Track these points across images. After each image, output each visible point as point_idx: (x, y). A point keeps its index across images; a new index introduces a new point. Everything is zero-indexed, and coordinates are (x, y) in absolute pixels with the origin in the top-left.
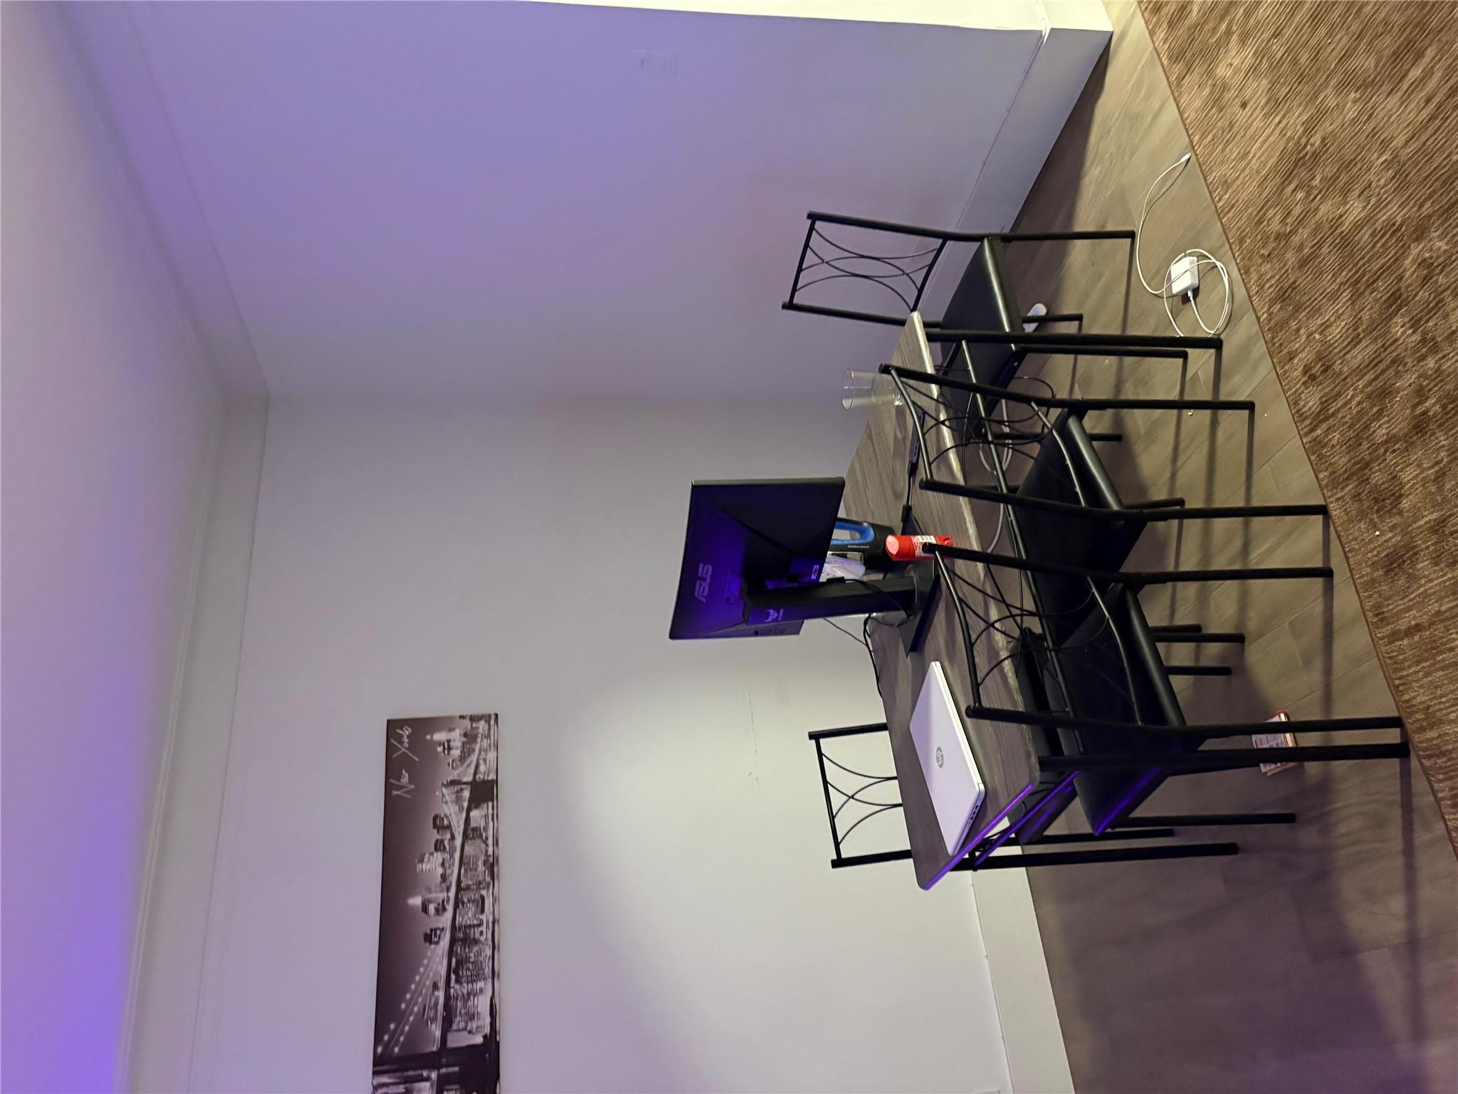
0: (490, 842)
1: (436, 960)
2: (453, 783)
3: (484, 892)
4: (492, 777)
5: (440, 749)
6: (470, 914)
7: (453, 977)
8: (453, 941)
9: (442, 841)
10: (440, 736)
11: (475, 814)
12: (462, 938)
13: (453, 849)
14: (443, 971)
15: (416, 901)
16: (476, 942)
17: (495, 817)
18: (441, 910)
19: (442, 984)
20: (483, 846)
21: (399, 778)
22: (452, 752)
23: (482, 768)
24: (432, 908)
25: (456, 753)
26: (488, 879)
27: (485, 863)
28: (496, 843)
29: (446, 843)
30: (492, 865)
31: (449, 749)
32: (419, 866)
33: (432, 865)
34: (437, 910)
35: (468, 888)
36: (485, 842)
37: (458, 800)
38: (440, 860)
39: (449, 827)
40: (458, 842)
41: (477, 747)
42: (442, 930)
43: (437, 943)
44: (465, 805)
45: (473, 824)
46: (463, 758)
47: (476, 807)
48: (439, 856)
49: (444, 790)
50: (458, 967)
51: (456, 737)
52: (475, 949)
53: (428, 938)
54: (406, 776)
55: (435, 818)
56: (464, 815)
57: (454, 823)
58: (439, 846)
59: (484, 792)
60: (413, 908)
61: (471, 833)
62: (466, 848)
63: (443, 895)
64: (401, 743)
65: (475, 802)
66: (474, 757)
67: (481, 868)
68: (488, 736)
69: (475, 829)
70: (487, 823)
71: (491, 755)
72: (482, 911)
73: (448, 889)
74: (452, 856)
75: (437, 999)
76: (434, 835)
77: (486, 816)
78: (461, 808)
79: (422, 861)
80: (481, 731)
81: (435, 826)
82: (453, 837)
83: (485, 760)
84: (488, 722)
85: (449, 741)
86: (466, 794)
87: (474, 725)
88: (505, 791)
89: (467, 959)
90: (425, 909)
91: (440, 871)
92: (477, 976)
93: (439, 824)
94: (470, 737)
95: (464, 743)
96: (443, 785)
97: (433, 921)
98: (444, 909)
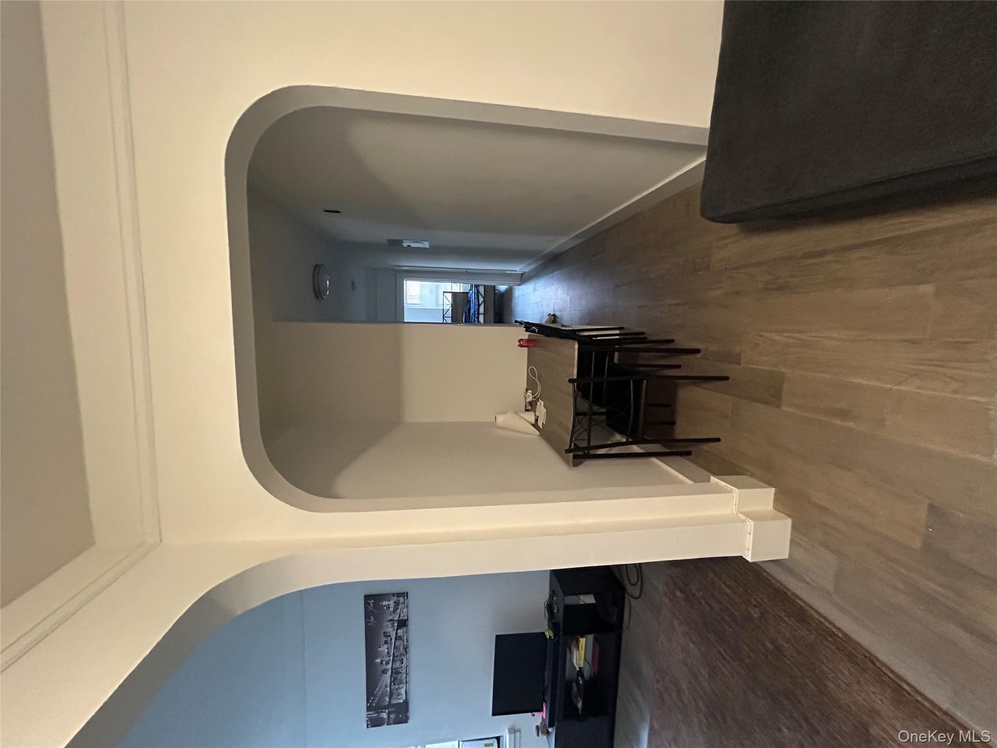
0: (405, 641)
1: (387, 678)
2: (391, 620)
3: (402, 657)
4: (406, 618)
5: (385, 608)
6: (398, 664)
7: (392, 683)
8: (392, 673)
10: (385, 603)
11: (399, 631)
12: (395, 672)
13: (391, 643)
14: (389, 682)
15: (378, 660)
16: (400, 673)
17: (407, 632)
18: (387, 663)
19: (388, 686)
20: (402, 642)
21: (370, 619)
22: (390, 609)
23: (402, 615)
24: (384, 663)
25: (391, 609)
26: (404, 653)
27: (403, 648)
28: (407, 641)
29: (389, 641)
30: (406, 649)
31: (389, 608)
32: (379, 649)
33: (384, 649)
35: (397, 656)
36: (403, 641)
37: (393, 626)
38: (387, 647)
39: (390, 636)
40: (393, 641)
41: (400, 607)
42: (388, 669)
43: (386, 673)
44: (396, 628)
45: (399, 635)
46: (394, 611)
47: (400, 629)
48: (386, 646)
49: (387, 623)
50: (394, 680)
51: (392, 603)
52: (400, 675)
53: (383, 672)
54: (372, 618)
55: (384, 632)
56: (395, 632)
57: (391, 635)
58: (386, 642)
59: (403, 624)
60: (377, 662)
61: (398, 638)
62: (396, 643)
63: (388, 659)
64: (370, 606)
65: (399, 627)
66: (398, 611)
67: (402, 649)
68: (404, 603)
69: (400, 637)
70: (404, 634)
71: (405, 610)
72: (402, 663)
73: (390, 657)
74: (391, 646)
75: (387, 691)
76: (384, 639)
77: (404, 632)
78: (394, 629)
79: (380, 647)
80: (401, 601)
81: (384, 636)
82: (391, 640)
83: (403, 612)
84: (404, 597)
85: (389, 605)
86: (396, 624)
87: (398, 599)
88: (411, 623)
89: (397, 678)
90: (382, 663)
91: (387, 650)
92: (401, 682)
93: (386, 635)
94: (397, 604)
95: (395, 605)
96: (387, 621)
97: (384, 667)
98: (389, 663)
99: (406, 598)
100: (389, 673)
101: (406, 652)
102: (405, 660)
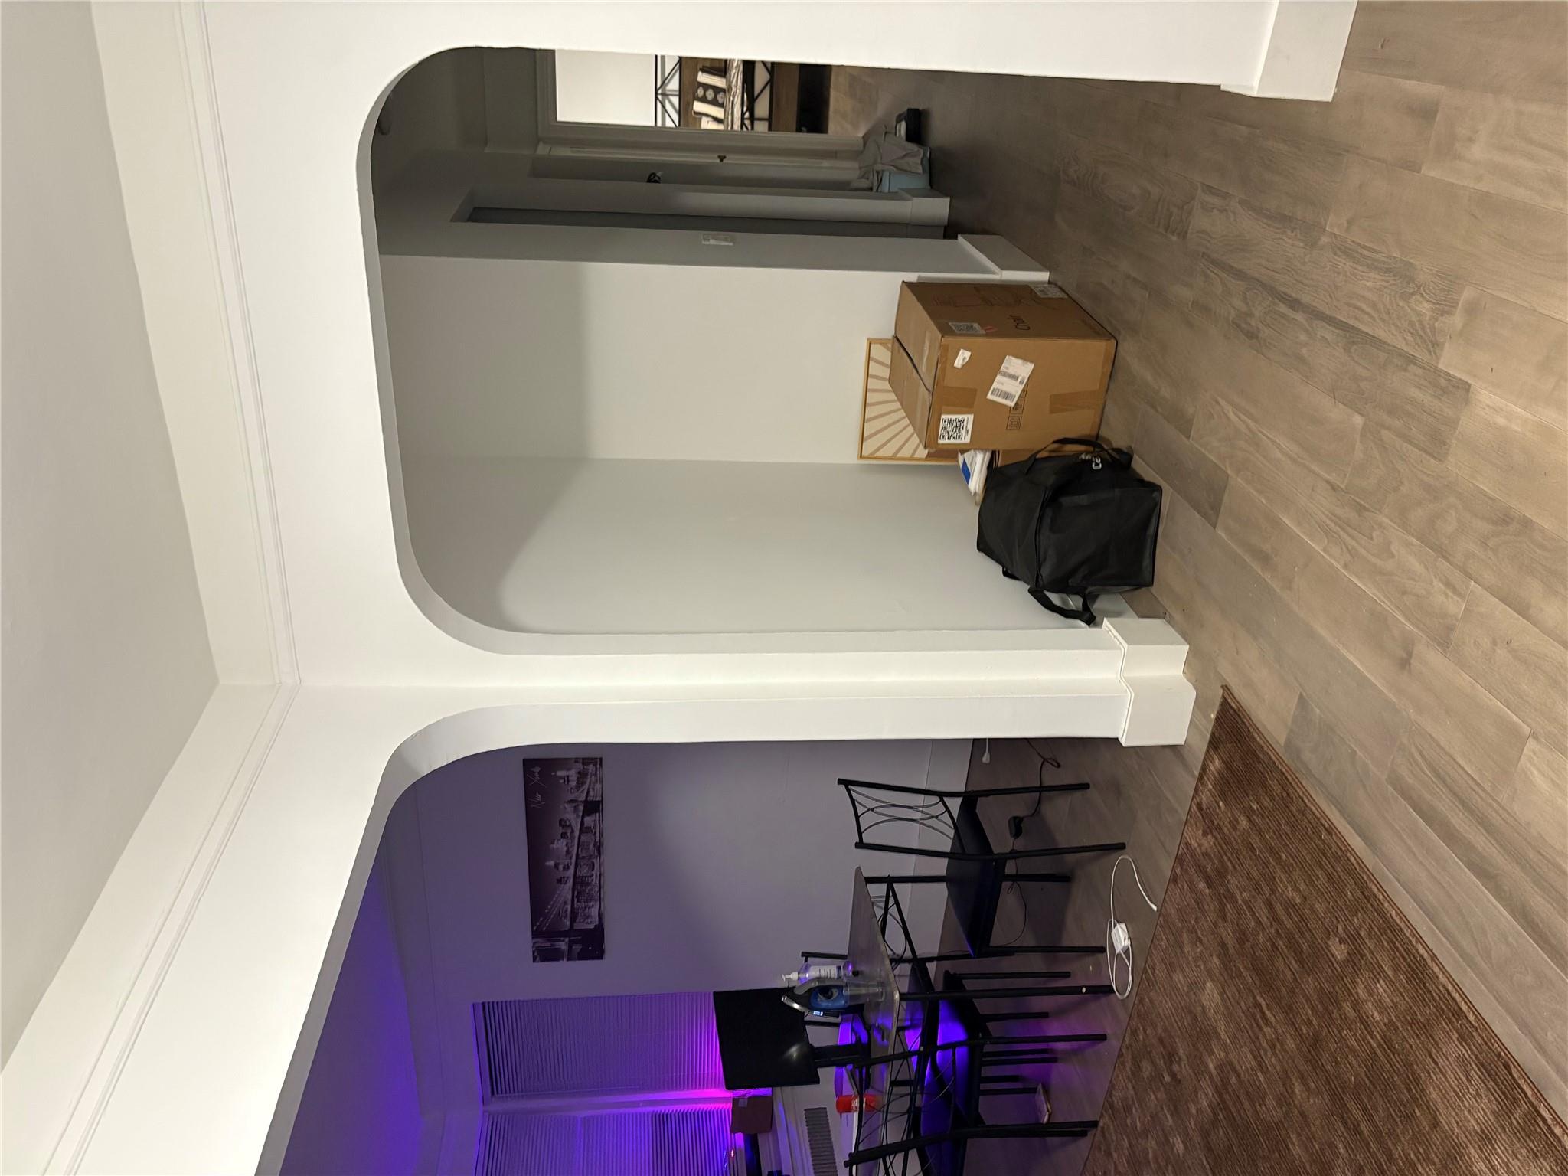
0: (598, 834)
1: (566, 891)
2: (571, 801)
3: (594, 861)
4: (598, 799)
5: (562, 781)
6: (585, 871)
7: (576, 900)
8: (574, 883)
9: (566, 833)
10: (560, 773)
11: (587, 819)
12: (580, 883)
13: (573, 838)
14: (570, 896)
15: (551, 863)
16: (588, 884)
17: (601, 821)
18: (566, 868)
19: (569, 902)
20: (593, 837)
21: (534, 797)
22: (570, 783)
23: (591, 793)
24: (561, 867)
25: (573, 783)
26: (596, 854)
27: (594, 846)
28: (601, 835)
29: (569, 834)
30: (599, 848)
31: (568, 781)
32: (552, 846)
33: (560, 845)
34: (564, 868)
35: (583, 858)
36: (595, 835)
37: (576, 810)
39: (570, 826)
40: (577, 834)
41: (588, 781)
42: (568, 878)
43: (565, 883)
44: (581, 814)
45: (586, 825)
46: (578, 787)
47: (589, 815)
48: (564, 842)
49: (566, 806)
50: (579, 895)
51: (573, 774)
52: (589, 887)
53: (559, 881)
54: (539, 797)
55: (560, 821)
56: (580, 819)
57: (573, 825)
58: (564, 835)
59: (593, 807)
60: (549, 867)
61: (584, 829)
62: (582, 837)
63: (568, 861)
64: (534, 775)
65: (587, 813)
66: (586, 787)
67: (592, 848)
68: (596, 774)
69: (587, 828)
70: (595, 825)
71: (598, 786)
72: (593, 869)
73: (571, 858)
74: (573, 841)
75: (566, 911)
76: (561, 830)
77: (595, 820)
78: (578, 816)
79: (553, 843)
80: (590, 771)
81: (560, 824)
82: (573, 831)
83: (593, 789)
84: (596, 765)
85: (568, 777)
86: (581, 808)
87: (585, 767)
88: (607, 807)
89: (584, 891)
90: (556, 866)
91: (565, 849)
92: (590, 898)
93: (563, 823)
94: (582, 775)
95: (578, 778)
96: (565, 802)
97: (561, 873)
98: (569, 868)
99: (598, 766)
100: (570, 883)
101: (599, 853)
102: (597, 866)
